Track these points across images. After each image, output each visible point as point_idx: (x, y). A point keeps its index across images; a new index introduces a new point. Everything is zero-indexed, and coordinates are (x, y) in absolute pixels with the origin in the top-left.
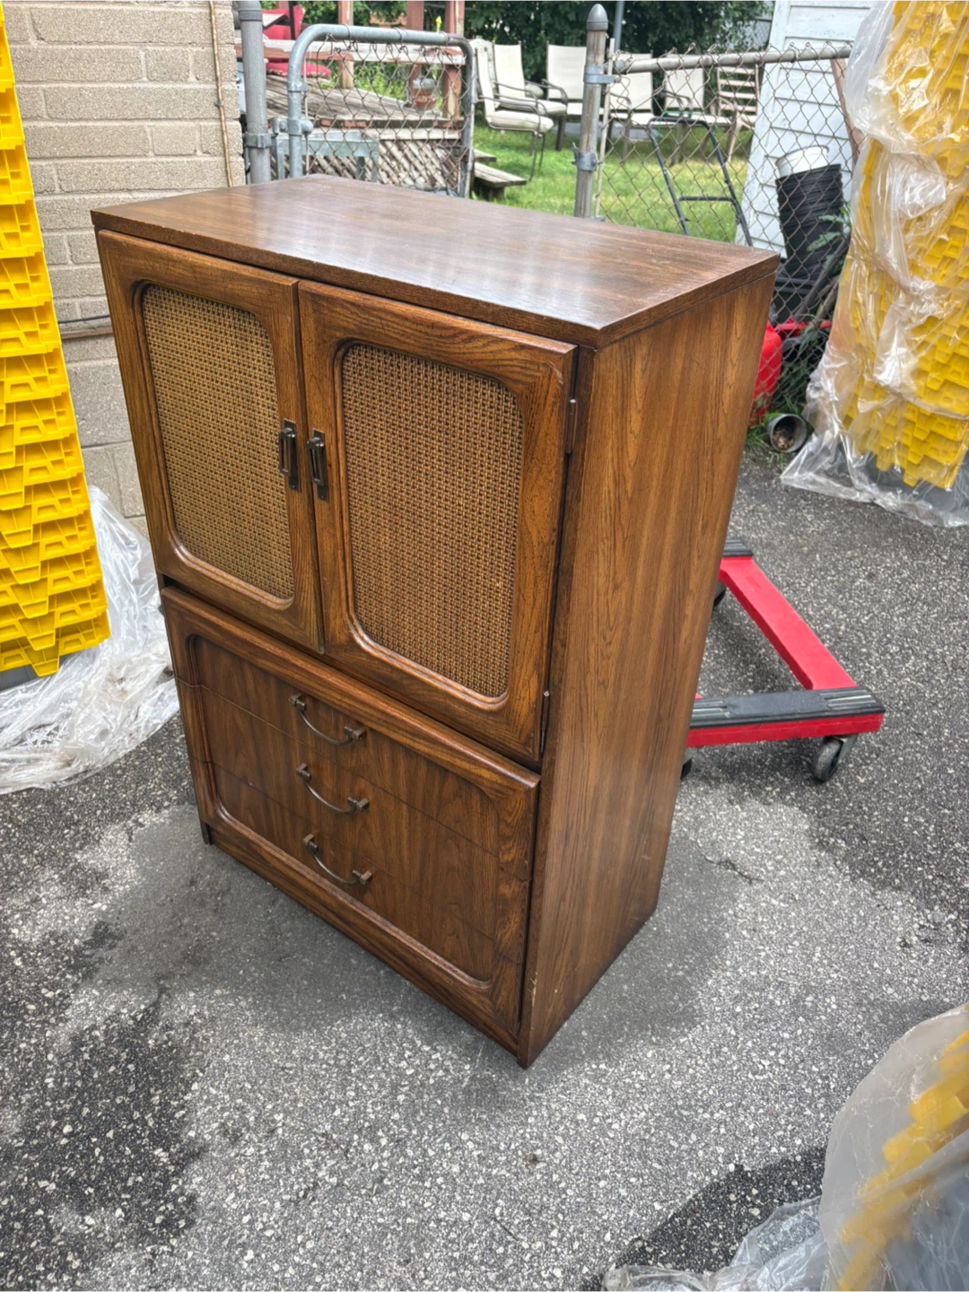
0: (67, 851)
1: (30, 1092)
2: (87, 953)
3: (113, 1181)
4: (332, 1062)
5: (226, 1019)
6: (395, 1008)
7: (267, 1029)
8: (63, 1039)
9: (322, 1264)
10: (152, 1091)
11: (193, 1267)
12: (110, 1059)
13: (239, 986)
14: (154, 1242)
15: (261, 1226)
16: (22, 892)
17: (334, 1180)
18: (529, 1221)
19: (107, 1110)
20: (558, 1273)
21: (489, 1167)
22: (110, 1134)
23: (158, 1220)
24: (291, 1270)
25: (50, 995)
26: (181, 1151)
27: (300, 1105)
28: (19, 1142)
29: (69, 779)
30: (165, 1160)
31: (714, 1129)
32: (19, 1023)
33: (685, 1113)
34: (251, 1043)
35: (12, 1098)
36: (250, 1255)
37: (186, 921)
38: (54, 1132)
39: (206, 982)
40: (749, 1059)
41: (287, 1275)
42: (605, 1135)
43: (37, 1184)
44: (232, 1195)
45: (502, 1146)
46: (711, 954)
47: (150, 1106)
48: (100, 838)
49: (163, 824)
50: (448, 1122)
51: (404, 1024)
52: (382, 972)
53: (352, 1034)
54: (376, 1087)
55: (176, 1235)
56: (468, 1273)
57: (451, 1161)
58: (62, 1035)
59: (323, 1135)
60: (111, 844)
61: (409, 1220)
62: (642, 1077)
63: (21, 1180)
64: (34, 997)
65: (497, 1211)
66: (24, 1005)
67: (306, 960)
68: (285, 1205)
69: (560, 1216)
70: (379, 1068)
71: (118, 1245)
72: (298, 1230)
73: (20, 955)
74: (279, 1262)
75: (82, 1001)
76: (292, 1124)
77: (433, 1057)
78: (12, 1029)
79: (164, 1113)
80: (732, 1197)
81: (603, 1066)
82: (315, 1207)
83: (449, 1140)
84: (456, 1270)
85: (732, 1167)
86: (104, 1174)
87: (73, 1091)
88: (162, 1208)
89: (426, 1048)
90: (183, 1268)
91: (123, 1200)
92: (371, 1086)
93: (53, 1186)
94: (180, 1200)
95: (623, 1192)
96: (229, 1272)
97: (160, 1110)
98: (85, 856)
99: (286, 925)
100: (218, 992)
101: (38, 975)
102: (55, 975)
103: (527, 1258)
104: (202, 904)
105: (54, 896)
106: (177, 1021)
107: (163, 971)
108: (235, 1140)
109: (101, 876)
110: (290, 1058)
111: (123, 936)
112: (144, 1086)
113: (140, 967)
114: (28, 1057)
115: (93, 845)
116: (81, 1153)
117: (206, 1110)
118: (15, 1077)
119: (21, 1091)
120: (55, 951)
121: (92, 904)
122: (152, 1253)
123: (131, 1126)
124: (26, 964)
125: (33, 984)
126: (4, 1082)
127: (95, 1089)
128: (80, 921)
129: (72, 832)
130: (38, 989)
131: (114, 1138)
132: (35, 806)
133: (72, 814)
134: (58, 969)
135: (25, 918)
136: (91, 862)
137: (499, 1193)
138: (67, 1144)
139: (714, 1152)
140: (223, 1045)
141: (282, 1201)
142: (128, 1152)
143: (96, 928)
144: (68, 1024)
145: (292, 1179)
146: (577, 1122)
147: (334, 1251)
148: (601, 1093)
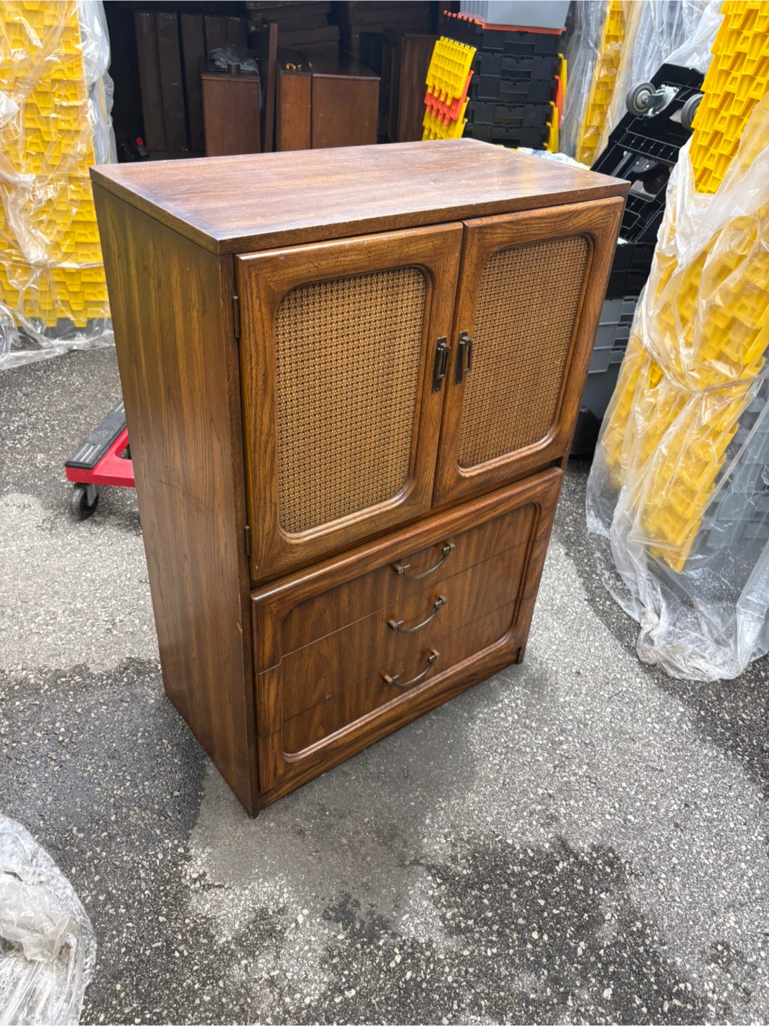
0: (210, 952)
1: (499, 967)
2: (358, 926)
3: (580, 900)
4: (503, 756)
5: (456, 817)
6: (466, 715)
7: (469, 791)
8: (450, 943)
9: (636, 780)
10: (509, 872)
11: (639, 850)
12: (476, 903)
13: (427, 806)
14: (624, 873)
15: (613, 810)
16: (252, 999)
17: (585, 767)
18: (612, 684)
19: (521, 905)
21: (581, 693)
22: (542, 902)
23: (608, 870)
24: (640, 796)
26: (559, 853)
27: (533, 778)
28: (543, 974)
30: (566, 863)
32: (424, 985)
35: (503, 983)
36: (630, 817)
37: (344, 841)
38: (537, 945)
39: (416, 829)
41: (643, 799)
42: (565, 642)
43: (580, 956)
44: (593, 823)
45: (570, 685)
47: (522, 873)
48: (203, 917)
49: (210, 854)
50: (552, 705)
51: (479, 713)
52: (433, 717)
53: (482, 742)
54: (525, 736)
55: (618, 859)
56: (639, 716)
57: (576, 709)
58: (443, 944)
60: (219, 905)
61: (610, 735)
63: (576, 969)
64: (397, 974)
65: (606, 696)
66: (405, 982)
67: (410, 760)
68: (599, 794)
69: (609, 671)
70: (511, 732)
71: (625, 896)
72: (615, 789)
73: (342, 992)
74: (635, 801)
75: (412, 929)
76: (546, 784)
77: (507, 702)
78: (431, 991)
79: (529, 864)
80: (601, 608)
82: (601, 779)
83: (563, 708)
84: (638, 720)
85: (586, 602)
86: (574, 906)
87: (502, 932)
88: (601, 867)
89: (500, 705)
90: (640, 856)
91: (594, 893)
92: (523, 739)
93: (582, 944)
94: (595, 855)
95: (597, 644)
96: (641, 830)
97: (526, 866)
98: (226, 932)
99: (373, 769)
100: (428, 821)
101: (372, 972)
102: (377, 955)
103: (631, 690)
104: (330, 827)
105: (272, 962)
106: (450, 852)
107: (396, 861)
108: (554, 818)
109: (262, 914)
110: (496, 780)
111: (346, 895)
112: (504, 877)
113: (387, 880)
114: (463, 973)
115: (211, 924)
116: (556, 924)
117: (529, 835)
118: (482, 982)
119: (496, 976)
120: (347, 957)
121: (297, 924)
122: (630, 874)
123: (538, 888)
124: (356, 985)
125: (382, 976)
126: (487, 991)
127: (502, 914)
128: (314, 935)
129: (181, 948)
130: (389, 970)
131: (546, 899)
132: (116, 994)
133: (151, 949)
134: (370, 953)
135: (292, 991)
136: (237, 926)
137: (597, 692)
138: (548, 935)
139: (577, 605)
140: (478, 821)
141: (597, 796)
142: (558, 889)
143: (329, 919)
144: (434, 939)
145: (583, 789)
146: (557, 650)
147: (628, 773)
148: (541, 636)
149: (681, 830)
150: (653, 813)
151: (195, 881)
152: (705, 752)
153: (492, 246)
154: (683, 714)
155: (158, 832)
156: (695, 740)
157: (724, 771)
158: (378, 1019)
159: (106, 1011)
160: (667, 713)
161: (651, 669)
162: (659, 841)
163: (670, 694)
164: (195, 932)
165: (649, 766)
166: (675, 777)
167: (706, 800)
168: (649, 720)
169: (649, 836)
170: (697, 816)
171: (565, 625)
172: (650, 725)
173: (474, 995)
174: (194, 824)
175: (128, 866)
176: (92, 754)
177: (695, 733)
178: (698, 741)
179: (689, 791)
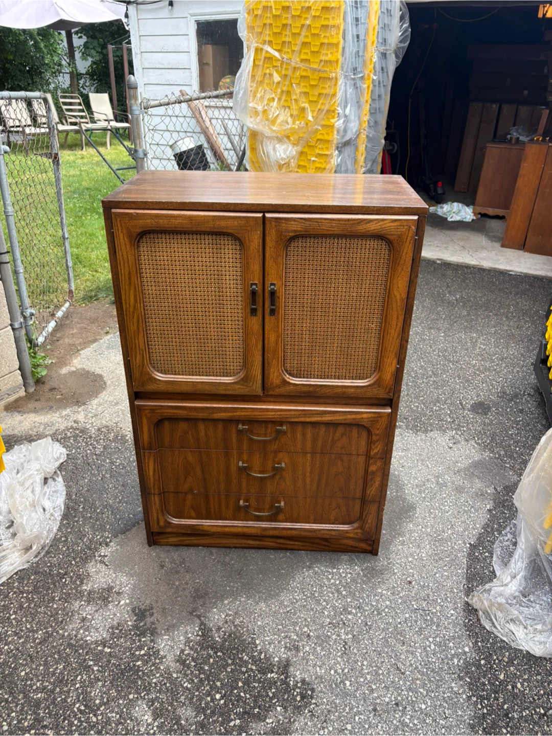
0: (76, 589)
1: (183, 695)
2: (141, 624)
3: (263, 700)
4: (305, 597)
5: (242, 609)
6: (308, 564)
7: (265, 602)
8: (172, 665)
9: (377, 666)
10: (240, 656)
11: (331, 704)
12: (206, 657)
13: (234, 595)
14: (306, 707)
15: (341, 671)
16: (70, 620)
17: (350, 636)
18: (428, 603)
19: (227, 677)
20: (452, 612)
21: (398, 595)
22: (240, 684)
23: (298, 698)
24: (368, 677)
25: (142, 652)
26: (279, 668)
27: (309, 620)
28: (200, 718)
29: (36, 556)
30: (276, 676)
31: (452, 537)
32: (140, 673)
33: (440, 537)
35: (175, 704)
36: (348, 683)
37: (177, 583)
38: (213, 702)
39: (216, 601)
40: (441, 509)
41: (368, 679)
42: (423, 560)
43: (229, 726)
44: (318, 669)
45: (396, 586)
46: (398, 482)
47: (246, 662)
48: (88, 573)
49: (117, 549)
50: (369, 590)
51: (317, 567)
52: (288, 554)
53: (301, 583)
54: (331, 595)
55: (312, 697)
56: (426, 632)
57: (384, 601)
58: (170, 662)
59: (329, 624)
60: (97, 573)
61: (390, 630)
62: (416, 535)
63: (220, 730)
64: (134, 659)
65: (415, 606)
66: (134, 665)
67: (251, 567)
68: (342, 657)
69: (436, 594)
70: (325, 588)
71: (292, 720)
72: (356, 662)
73: (104, 646)
74: (361, 677)
75: (163, 645)
76: (314, 628)
77: (341, 571)
78: (140, 678)
79: (255, 661)
80: (477, 554)
81: (401, 539)
82: (353, 650)
83: (375, 595)
84: (422, 634)
85: (468, 545)
86: (256, 700)
87: (203, 681)
88: (295, 693)
89: (335, 570)
90: (328, 707)
91: (275, 703)
92: (328, 596)
93: (238, 722)
94: (299, 685)
95: (446, 574)
96: (346, 694)
97: (252, 661)
98: (89, 586)
99: (227, 559)
100: (226, 602)
101: (125, 648)
102: (135, 643)
103: (439, 614)
104: (177, 572)
105: (92, 612)
106: (221, 624)
107: (190, 609)
108: (297, 649)
109: (110, 589)
110: (286, 607)
111: (152, 607)
112: (234, 657)
113: (176, 614)
114: (163, 683)
115: (87, 578)
116: (235, 700)
117: (272, 647)
118: (167, 695)
119: (176, 698)
120: (123, 634)
121: (119, 603)
122: (309, 711)
123: (246, 675)
124: (113, 648)
125: (128, 654)
126: (164, 700)
127: (213, 673)
128: (120, 614)
129: (68, 579)
130: (133, 654)
131: (244, 685)
132: (29, 579)
133: (58, 571)
134: (134, 640)
135: (87, 629)
136: (95, 586)
137: (410, 601)
138: (225, 701)
139: (459, 544)
140: (252, 620)
141: (339, 656)
142: (256, 685)
143: (133, 612)
144: (167, 657)
145: (335, 646)
146: (411, 562)
147: (376, 659)
148: (409, 548)
149: (375, 715)
150: (367, 692)
151: (100, 556)
152: (453, 685)
153: (289, 232)
154: (465, 653)
155: (108, 527)
156: (453, 673)
157: (454, 706)
158: (105, 671)
159: (19, 583)
160: (451, 644)
161: (470, 610)
162: (351, 709)
163: (469, 634)
164: (79, 577)
165: (397, 665)
166: (409, 683)
167: (416, 711)
168: (431, 640)
169: (348, 701)
170: (397, 716)
171: (434, 550)
172: (428, 643)
173: (157, 697)
174: (124, 533)
175: (84, 533)
176: (117, 480)
177: (459, 669)
178: (456, 676)
179: (410, 698)
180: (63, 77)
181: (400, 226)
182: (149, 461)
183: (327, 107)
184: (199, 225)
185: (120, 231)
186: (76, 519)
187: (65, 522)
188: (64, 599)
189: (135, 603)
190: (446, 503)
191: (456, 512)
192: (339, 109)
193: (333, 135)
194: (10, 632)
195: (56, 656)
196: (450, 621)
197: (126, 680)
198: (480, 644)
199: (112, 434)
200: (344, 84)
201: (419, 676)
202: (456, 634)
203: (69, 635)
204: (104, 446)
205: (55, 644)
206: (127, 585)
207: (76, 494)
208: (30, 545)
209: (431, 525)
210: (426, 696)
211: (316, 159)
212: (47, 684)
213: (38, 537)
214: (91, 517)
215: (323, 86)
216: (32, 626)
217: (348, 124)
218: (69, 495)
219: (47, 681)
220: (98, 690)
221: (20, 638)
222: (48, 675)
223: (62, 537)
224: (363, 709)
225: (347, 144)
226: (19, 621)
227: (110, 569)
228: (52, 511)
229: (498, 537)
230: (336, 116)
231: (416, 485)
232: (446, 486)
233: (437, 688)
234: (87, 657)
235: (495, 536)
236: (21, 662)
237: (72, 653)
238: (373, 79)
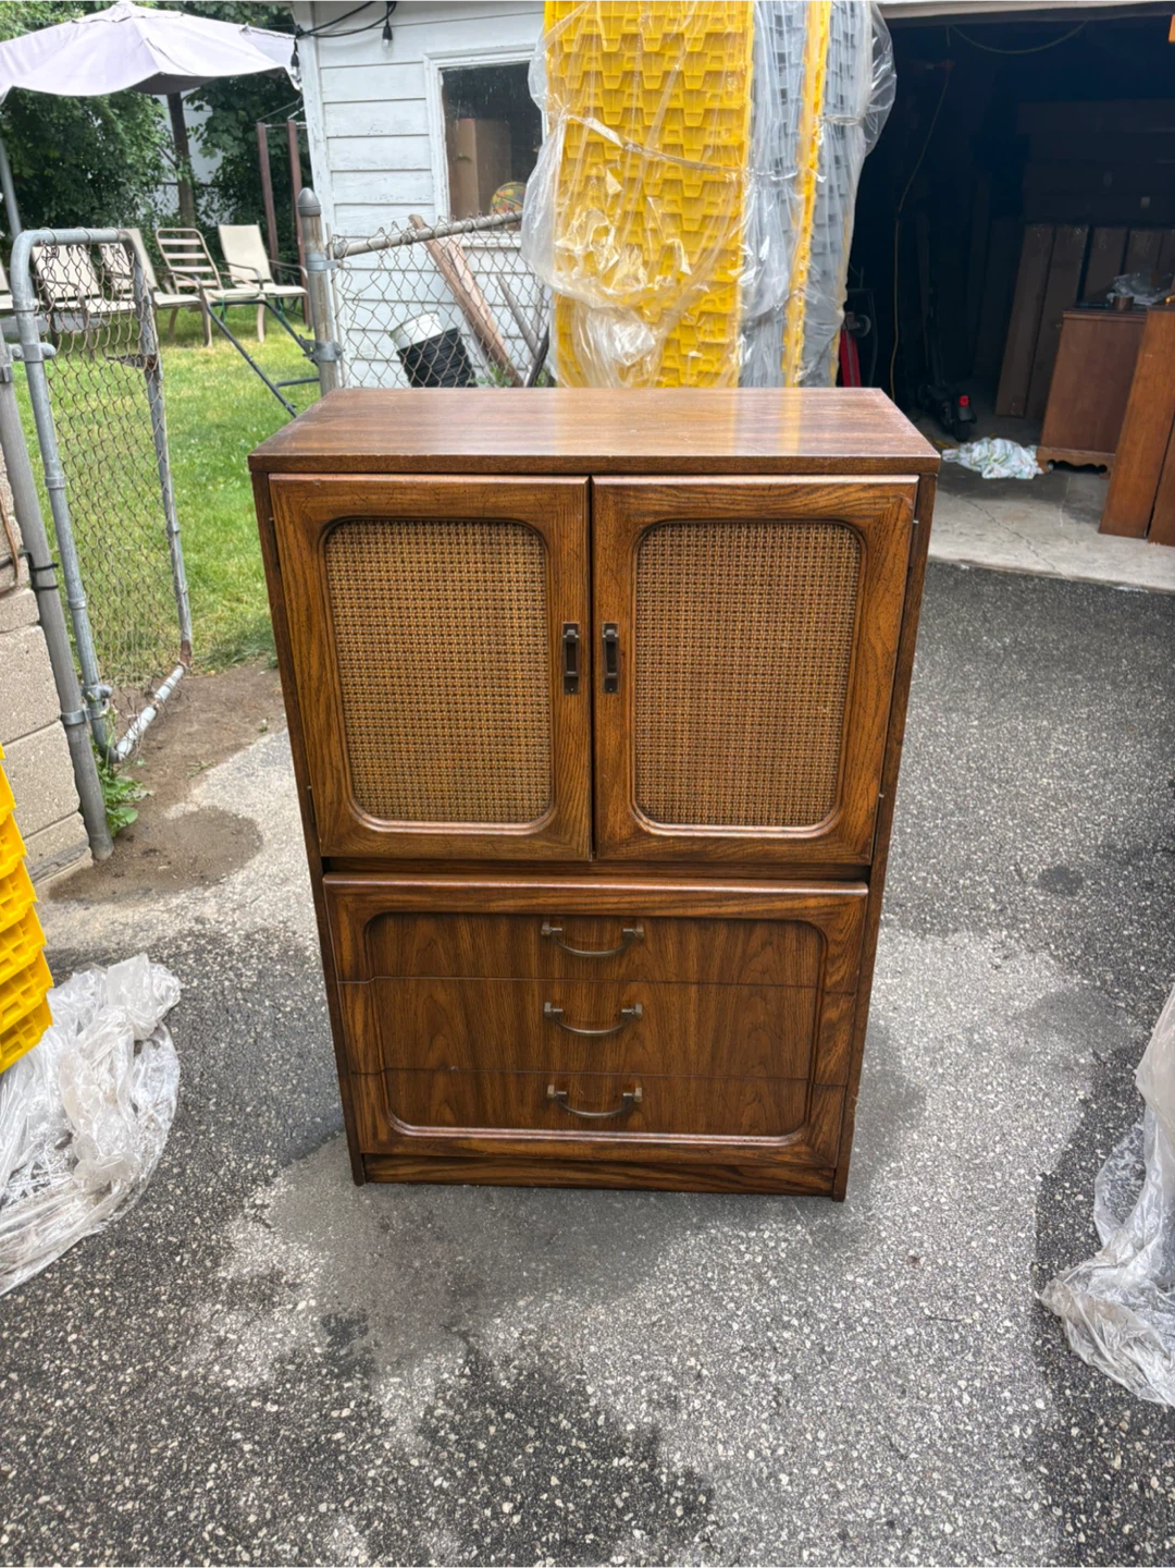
0: (204, 1276)
1: (432, 1504)
2: (343, 1352)
3: (603, 1515)
4: (689, 1293)
5: (557, 1320)
6: (695, 1220)
7: (603, 1303)
8: (410, 1439)
9: (847, 1442)
10: (553, 1420)
11: (749, 1523)
12: (480, 1423)
13: (538, 1288)
14: (696, 1531)
15: (769, 1452)
16: (192, 1343)
17: (788, 1376)
18: (954, 1303)
19: (527, 1465)
21: (889, 1286)
22: (554, 1481)
23: (679, 1512)
24: (828, 1464)
25: (346, 1413)
26: (637, 1447)
27: (699, 1341)
28: (470, 1553)
29: (119, 1208)
30: (631, 1463)
31: (1005, 1161)
32: (342, 1458)
33: (977, 1161)
34: (601, 1324)
35: (417, 1523)
36: (784, 1479)
37: (417, 1264)
38: (498, 1519)
39: (500, 1302)
40: (980, 1100)
41: (829, 1470)
42: (942, 1211)
44: (720, 1447)
45: (884, 1267)
46: (885, 1042)
47: (567, 1434)
48: (228, 1243)
49: (289, 1192)
50: (827, 1276)
51: (714, 1227)
52: (652, 1199)
53: (682, 1261)
54: (745, 1287)
55: (708, 1510)
56: (952, 1368)
57: (859, 1300)
58: (403, 1432)
59: (743, 1350)
60: (249, 1242)
61: (874, 1363)
62: (927, 1156)
64: (329, 1427)
65: (927, 1312)
66: (329, 1440)
67: (573, 1229)
68: (770, 1421)
69: (970, 1285)
70: (732, 1272)
71: (666, 1558)
72: (802, 1432)
73: (265, 1400)
74: (814, 1465)
75: (389, 1396)
76: (709, 1360)
77: (766, 1236)
78: (341, 1468)
79: (586, 1430)
80: (1058, 1197)
81: (893, 1165)
82: (795, 1406)
83: (840, 1288)
84: (942, 1372)
85: (1040, 1179)
86: (588, 1516)
87: (475, 1474)
88: (672, 1501)
89: (753, 1234)
90: (742, 1530)
91: (630, 1521)
92: (740, 1290)
94: (680, 1483)
95: (992, 1240)
96: (781, 1503)
97: (580, 1430)
98: (231, 1270)
99: (522, 1211)
100: (521, 1303)
101: (310, 1404)
102: (330, 1393)
103: (979, 1328)
104: (417, 1240)
105: (239, 1325)
106: (510, 1351)
107: (444, 1319)
108: (675, 1405)
109: (274, 1277)
110: (650, 1312)
111: (364, 1316)
112: (540, 1422)
113: (416, 1331)
114: (390, 1478)
115: (227, 1254)
116: (544, 1516)
117: (622, 1400)
118: (398, 1503)
119: (419, 1511)
120: (304, 1373)
121: (294, 1308)
122: (703, 1540)
123: (567, 1461)
124: (283, 1404)
125: (314, 1416)
126: (392, 1516)
127: (495, 1457)
128: (297, 1330)
129: (187, 1256)
130: (326, 1416)
131: (563, 1482)
132: (105, 1256)
133: (165, 1239)
134: (327, 1386)
135: (228, 1364)
136: (245, 1271)
137: (916, 1299)
138: (522, 1519)
139: (1019, 1176)
140: (578, 1342)
141: (764, 1421)
142: (589, 1482)
143: (325, 1326)
144: (398, 1423)
145: (755, 1399)
146: (916, 1215)
147: (844, 1426)
148: (911, 1184)
149: (844, 1546)
150: (826, 1497)
151: (254, 1206)
152: (1012, 1481)
154: (1037, 1412)
155: (270, 1143)
156: (1011, 1457)
157: (1015, 1528)
158: (268, 1452)
159: (85, 1266)
160: (1007, 1394)
161: (1046, 1319)
162: (792, 1534)
163: (1044, 1372)
164: (209, 1250)
165: (890, 1440)
166: (915, 1479)
167: (933, 1539)
168: (963, 1384)
169: (785, 1518)
170: (891, 1548)
171: (966, 1190)
172: (955, 1391)
173: (377, 1508)
174: (304, 1156)
175: (219, 1159)
176: (288, 1044)
177: (1025, 1448)
178: (1018, 1461)
179: (918, 1511)
180: (165, 193)
181: (880, 497)
182: (353, 1002)
183: (719, 245)
184: (452, 504)
185: (288, 519)
186: (203, 1128)
187: (178, 1135)
188: (180, 1298)
189: (329, 1306)
190: (989, 1088)
191: (1011, 1106)
192: (746, 247)
193: (735, 304)
194: (66, 1371)
195: (164, 1421)
196: (1004, 1343)
197: (311, 1473)
198: (1068, 1392)
199: (276, 946)
200: (755, 195)
201: (939, 1464)
202: (1017, 1373)
203: (191, 1376)
204: (260, 972)
205: (161, 1395)
206: (311, 1268)
207: (202, 1074)
208: (106, 1184)
209: (959, 1134)
210: (954, 1506)
211: (699, 355)
212: (146, 1481)
213: (122, 1167)
214: (232, 1124)
215: (712, 199)
216: (112, 1358)
217: (767, 280)
218: (186, 1077)
219: (145, 1475)
220: (252, 1495)
221: (87, 1383)
222: (148, 1461)
223: (172, 1166)
224: (818, 1534)
225: (764, 320)
226: (86, 1347)
227: (274, 1233)
228: (151, 1112)
229: (1103, 1161)
230: (741, 262)
231: (925, 1048)
232: (989, 1051)
233: (976, 1489)
234: (229, 1423)
235: (1097, 1157)
236: (90, 1433)
237: (196, 1414)
238: (818, 183)
